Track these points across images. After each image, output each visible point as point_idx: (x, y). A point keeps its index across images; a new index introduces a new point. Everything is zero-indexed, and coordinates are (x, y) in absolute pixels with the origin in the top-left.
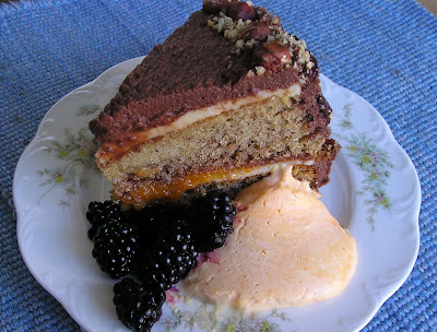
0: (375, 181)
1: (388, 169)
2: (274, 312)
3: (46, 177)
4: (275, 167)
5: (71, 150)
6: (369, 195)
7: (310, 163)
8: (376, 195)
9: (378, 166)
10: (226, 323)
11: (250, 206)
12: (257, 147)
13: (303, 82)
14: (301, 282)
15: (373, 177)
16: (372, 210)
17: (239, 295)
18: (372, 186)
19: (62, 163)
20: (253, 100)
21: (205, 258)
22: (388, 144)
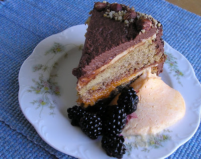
0: (173, 67)
1: (175, 60)
2: (164, 130)
3: (36, 105)
4: (144, 71)
5: (41, 89)
6: (174, 73)
7: (157, 65)
8: (176, 72)
9: (171, 60)
10: (149, 141)
11: (140, 90)
12: (138, 64)
13: (157, 32)
14: (172, 114)
15: (171, 65)
16: (178, 78)
17: (151, 128)
18: (173, 68)
19: (40, 96)
20: (140, 44)
21: (130, 117)
22: (170, 50)
